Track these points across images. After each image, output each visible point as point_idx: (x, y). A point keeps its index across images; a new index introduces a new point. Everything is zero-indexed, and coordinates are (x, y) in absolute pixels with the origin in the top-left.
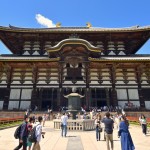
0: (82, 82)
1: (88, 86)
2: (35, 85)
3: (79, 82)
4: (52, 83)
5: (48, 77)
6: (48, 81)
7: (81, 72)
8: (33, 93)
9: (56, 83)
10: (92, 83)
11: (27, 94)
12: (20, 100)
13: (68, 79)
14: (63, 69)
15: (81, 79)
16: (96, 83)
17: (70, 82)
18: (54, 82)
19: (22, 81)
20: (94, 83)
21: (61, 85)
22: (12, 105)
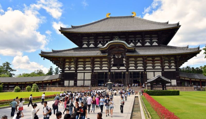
0: (124, 68)
1: (127, 70)
2: (93, 70)
3: (121, 68)
4: (103, 68)
5: (101, 64)
6: (101, 67)
7: (123, 61)
8: (92, 75)
9: (106, 68)
10: (131, 68)
11: (88, 76)
12: (84, 80)
13: (114, 65)
14: (111, 59)
15: (123, 65)
16: (133, 68)
17: (116, 68)
18: (105, 68)
19: (84, 68)
20: (132, 68)
21: (110, 70)
22: (79, 83)
